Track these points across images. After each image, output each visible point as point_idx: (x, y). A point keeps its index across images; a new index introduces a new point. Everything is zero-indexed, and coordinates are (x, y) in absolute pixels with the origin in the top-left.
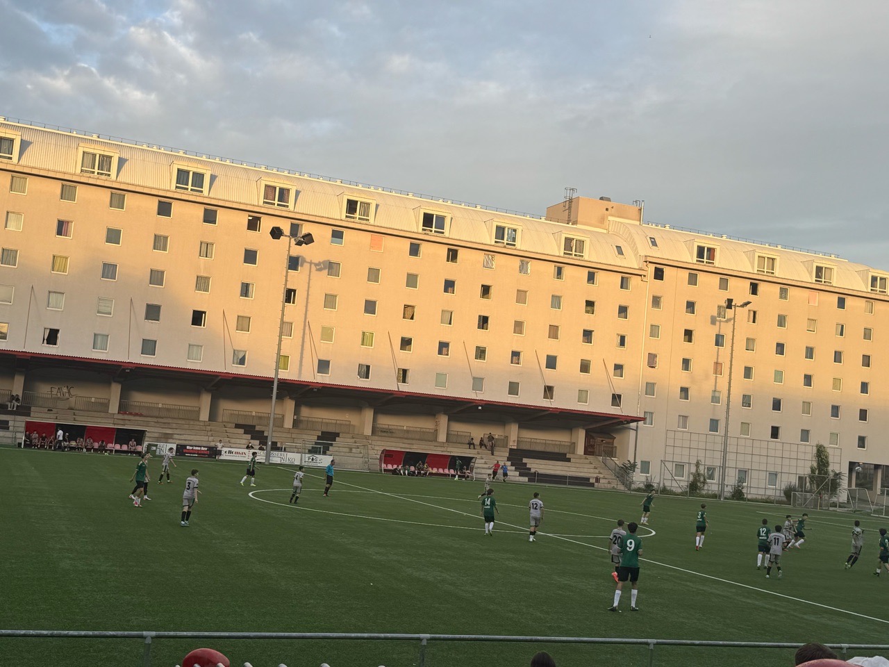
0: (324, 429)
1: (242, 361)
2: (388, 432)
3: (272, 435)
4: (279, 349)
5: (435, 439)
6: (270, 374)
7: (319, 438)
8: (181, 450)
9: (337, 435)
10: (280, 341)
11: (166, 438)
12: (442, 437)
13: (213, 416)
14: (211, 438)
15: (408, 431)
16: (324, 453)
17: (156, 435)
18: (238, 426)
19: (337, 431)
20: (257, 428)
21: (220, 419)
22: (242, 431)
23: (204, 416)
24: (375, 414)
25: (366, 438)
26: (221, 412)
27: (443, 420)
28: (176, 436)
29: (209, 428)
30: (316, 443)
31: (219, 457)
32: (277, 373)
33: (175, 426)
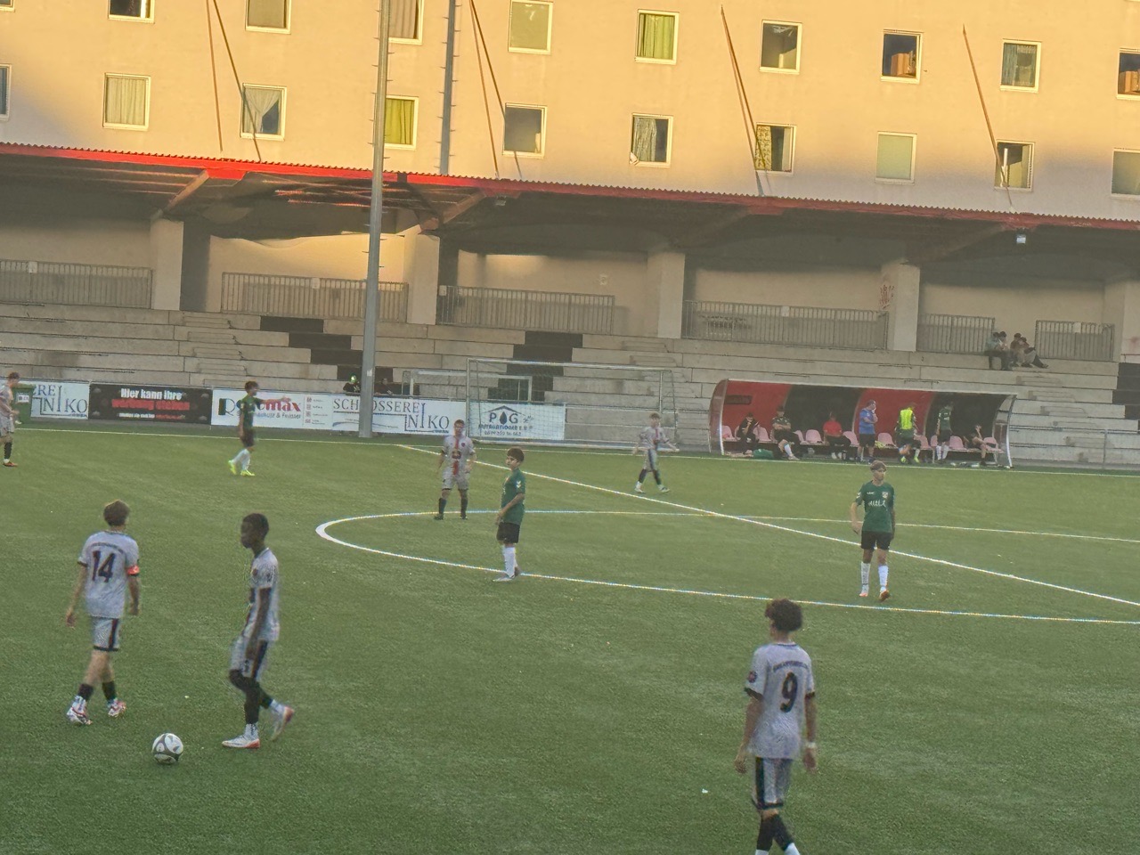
0: (533, 326)
1: (271, 123)
2: (733, 327)
3: (374, 353)
4: (383, 80)
5: (882, 344)
6: (359, 159)
7: (519, 352)
8: (104, 401)
9: (576, 340)
10: (385, 52)
11: (59, 366)
12: (904, 337)
13: (193, 295)
14: (191, 364)
15: (793, 322)
16: (539, 399)
17: (28, 358)
18: (270, 323)
19: (574, 328)
20: (330, 328)
21: (213, 303)
22: (282, 338)
23: (168, 293)
24: (690, 270)
25: (667, 346)
26: (214, 280)
27: (906, 279)
28: (85, 360)
29: (182, 332)
30: (512, 369)
31: (217, 420)
32: (380, 155)
33: (79, 328)
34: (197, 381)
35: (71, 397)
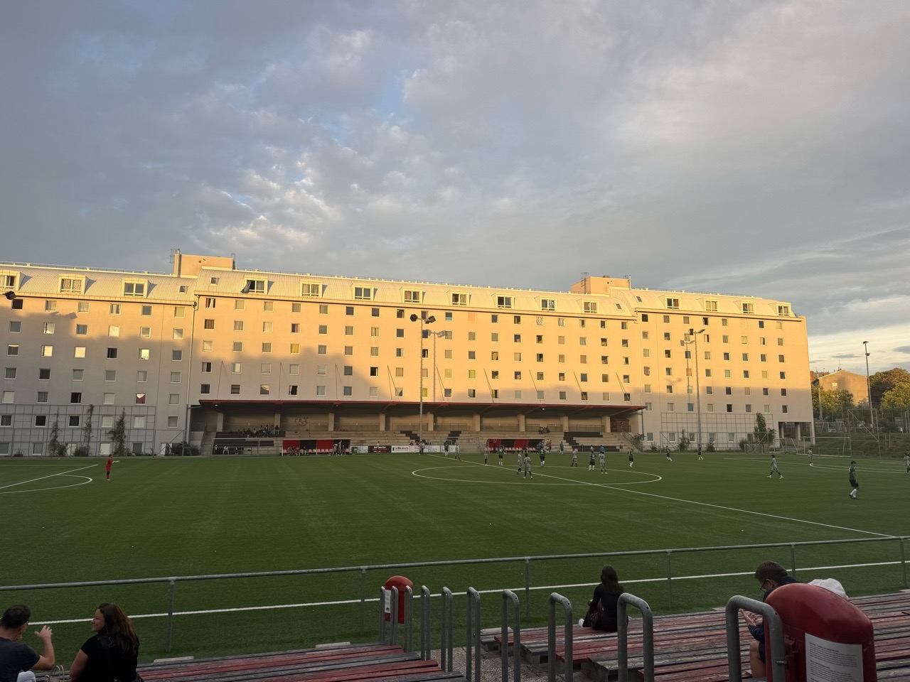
0: (452, 430)
1: (401, 394)
2: (490, 428)
3: (422, 436)
4: (422, 385)
5: (518, 430)
6: (418, 400)
7: (449, 435)
8: (371, 449)
9: (460, 432)
10: (422, 380)
11: (362, 443)
12: (523, 429)
13: (387, 428)
14: (387, 441)
15: (501, 427)
16: (453, 444)
17: (356, 441)
18: (402, 432)
19: (460, 430)
20: (413, 432)
21: (391, 429)
22: (404, 435)
23: (382, 428)
24: (481, 418)
25: (477, 433)
26: (391, 424)
27: (522, 418)
28: (367, 441)
29: (385, 435)
30: (448, 439)
31: (392, 452)
32: (421, 399)
33: (366, 435)
34: (388, 444)
35: (364, 449)
